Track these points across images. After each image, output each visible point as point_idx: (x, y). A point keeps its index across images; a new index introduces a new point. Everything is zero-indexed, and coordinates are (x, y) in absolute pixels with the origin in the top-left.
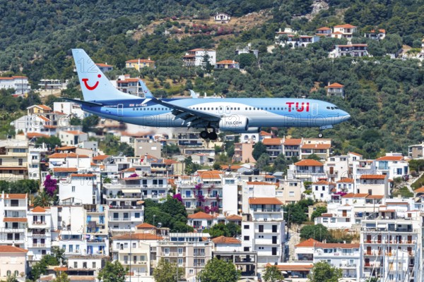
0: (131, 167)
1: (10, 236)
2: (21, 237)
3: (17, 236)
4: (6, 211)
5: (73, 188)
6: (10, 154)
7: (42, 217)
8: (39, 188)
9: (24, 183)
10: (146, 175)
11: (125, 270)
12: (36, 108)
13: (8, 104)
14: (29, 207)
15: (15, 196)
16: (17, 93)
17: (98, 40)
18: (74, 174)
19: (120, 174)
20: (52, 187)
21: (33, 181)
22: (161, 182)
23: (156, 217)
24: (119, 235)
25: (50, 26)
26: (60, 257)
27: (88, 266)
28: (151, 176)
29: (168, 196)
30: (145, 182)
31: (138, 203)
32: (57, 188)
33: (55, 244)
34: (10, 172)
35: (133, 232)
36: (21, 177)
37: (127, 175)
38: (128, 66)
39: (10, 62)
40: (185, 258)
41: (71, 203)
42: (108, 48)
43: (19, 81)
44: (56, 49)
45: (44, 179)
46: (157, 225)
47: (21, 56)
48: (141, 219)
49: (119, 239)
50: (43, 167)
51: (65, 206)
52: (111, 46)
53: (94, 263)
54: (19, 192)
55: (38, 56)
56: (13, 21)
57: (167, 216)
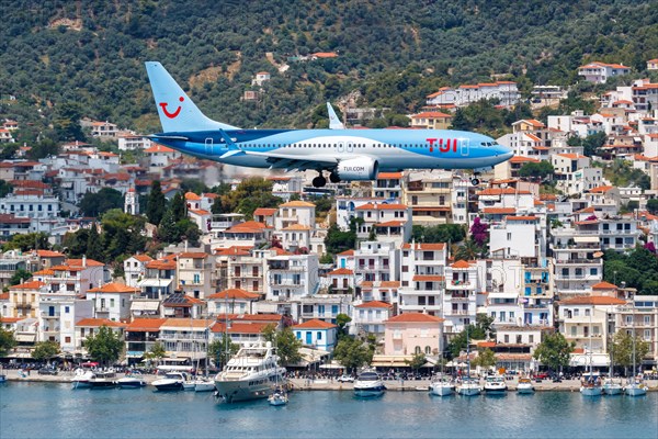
0: (589, 205)
1: (421, 300)
2: (436, 300)
3: (432, 300)
4: (417, 267)
5: (509, 235)
6: (428, 190)
7: (464, 274)
8: (465, 236)
9: (445, 230)
10: (607, 218)
11: (570, 345)
12: (524, 123)
13: (488, 118)
14: (448, 261)
15: (429, 247)
16: (502, 104)
17: (625, 32)
18: (511, 216)
19: (575, 215)
20: (481, 234)
21: (457, 226)
22: (628, 227)
23: (619, 274)
24: (569, 298)
25: (573, 14)
26: (487, 328)
27: (523, 340)
28: (615, 219)
29: (638, 245)
30: (606, 227)
31: (595, 255)
32: (488, 234)
33: (482, 310)
34: (429, 213)
35: (588, 294)
36: (443, 220)
37: (583, 217)
38: (650, 67)
39: (510, 62)
40: (653, 329)
41: (504, 256)
42: (638, 43)
43: (505, 89)
44: (571, 45)
45: (472, 223)
46: (619, 285)
47: (524, 54)
48: (599, 276)
49: (566, 304)
50: (472, 208)
51: (497, 259)
52: (642, 40)
53: (531, 337)
54: (438, 241)
55: (546, 54)
56: (524, 7)
57: (634, 273)
